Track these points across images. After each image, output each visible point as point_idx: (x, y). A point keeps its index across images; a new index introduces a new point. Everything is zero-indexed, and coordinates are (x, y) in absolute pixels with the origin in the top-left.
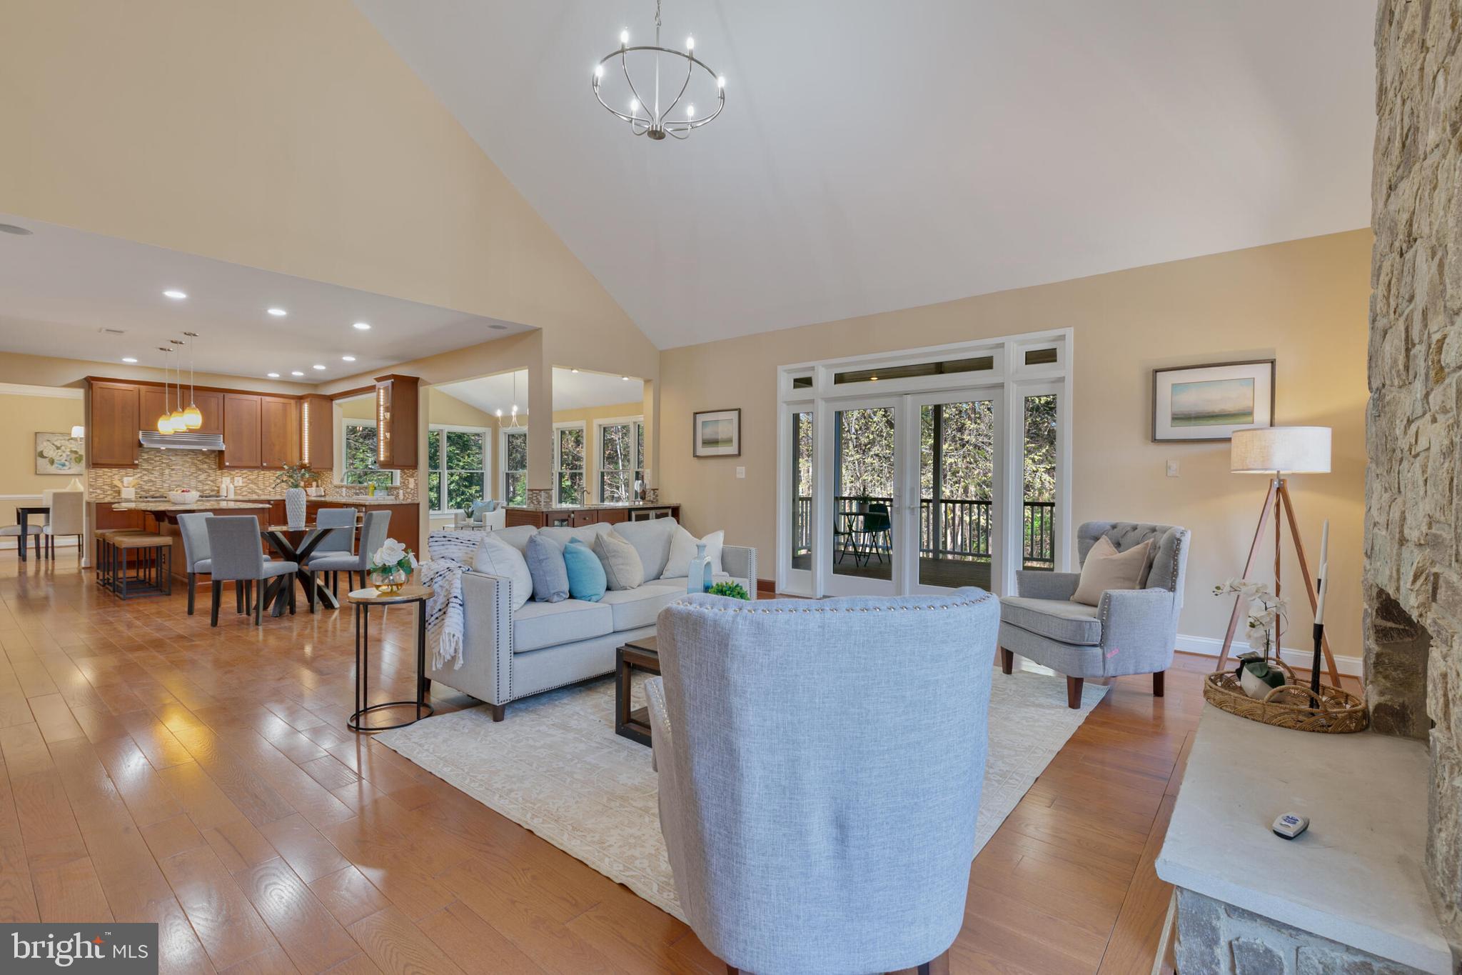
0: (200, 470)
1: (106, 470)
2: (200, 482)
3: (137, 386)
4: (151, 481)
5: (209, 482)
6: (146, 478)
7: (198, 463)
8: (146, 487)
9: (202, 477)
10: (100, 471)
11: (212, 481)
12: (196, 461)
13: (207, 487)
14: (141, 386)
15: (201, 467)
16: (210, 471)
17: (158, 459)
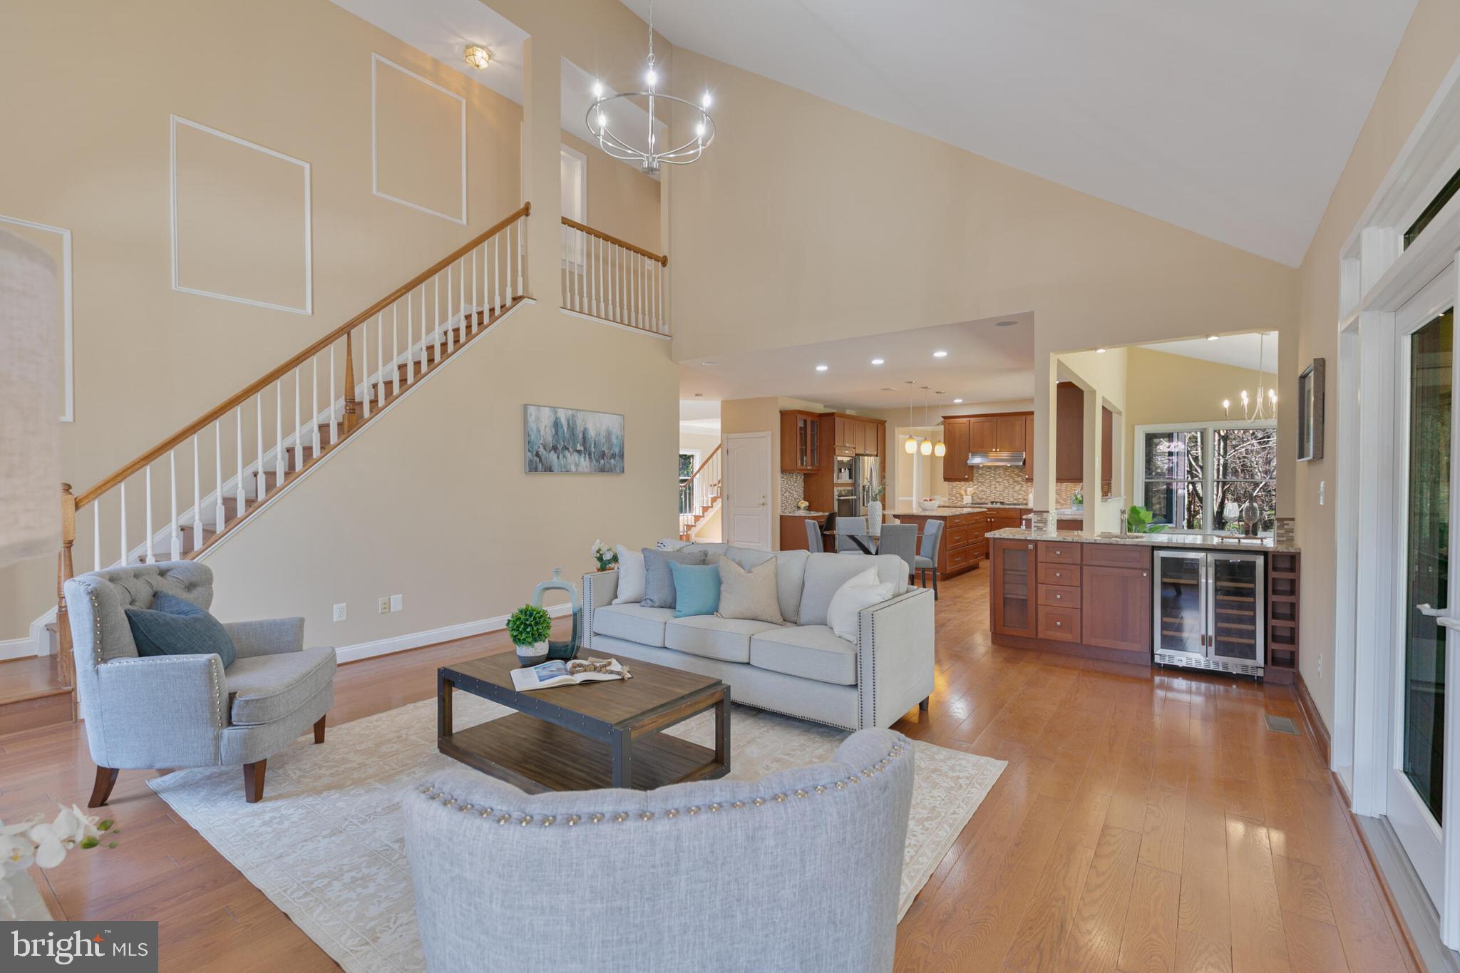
0: (1016, 482)
1: (958, 482)
2: (1016, 492)
3: (966, 419)
4: (983, 491)
5: (1022, 492)
6: (980, 489)
7: (1015, 476)
8: (980, 496)
9: (1018, 488)
10: (955, 484)
11: (1024, 491)
12: (1013, 475)
13: (1020, 497)
14: (971, 419)
15: (1017, 479)
16: (1023, 483)
17: (987, 473)
